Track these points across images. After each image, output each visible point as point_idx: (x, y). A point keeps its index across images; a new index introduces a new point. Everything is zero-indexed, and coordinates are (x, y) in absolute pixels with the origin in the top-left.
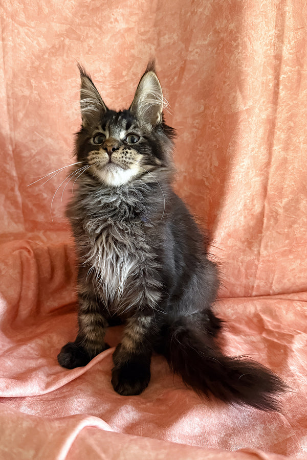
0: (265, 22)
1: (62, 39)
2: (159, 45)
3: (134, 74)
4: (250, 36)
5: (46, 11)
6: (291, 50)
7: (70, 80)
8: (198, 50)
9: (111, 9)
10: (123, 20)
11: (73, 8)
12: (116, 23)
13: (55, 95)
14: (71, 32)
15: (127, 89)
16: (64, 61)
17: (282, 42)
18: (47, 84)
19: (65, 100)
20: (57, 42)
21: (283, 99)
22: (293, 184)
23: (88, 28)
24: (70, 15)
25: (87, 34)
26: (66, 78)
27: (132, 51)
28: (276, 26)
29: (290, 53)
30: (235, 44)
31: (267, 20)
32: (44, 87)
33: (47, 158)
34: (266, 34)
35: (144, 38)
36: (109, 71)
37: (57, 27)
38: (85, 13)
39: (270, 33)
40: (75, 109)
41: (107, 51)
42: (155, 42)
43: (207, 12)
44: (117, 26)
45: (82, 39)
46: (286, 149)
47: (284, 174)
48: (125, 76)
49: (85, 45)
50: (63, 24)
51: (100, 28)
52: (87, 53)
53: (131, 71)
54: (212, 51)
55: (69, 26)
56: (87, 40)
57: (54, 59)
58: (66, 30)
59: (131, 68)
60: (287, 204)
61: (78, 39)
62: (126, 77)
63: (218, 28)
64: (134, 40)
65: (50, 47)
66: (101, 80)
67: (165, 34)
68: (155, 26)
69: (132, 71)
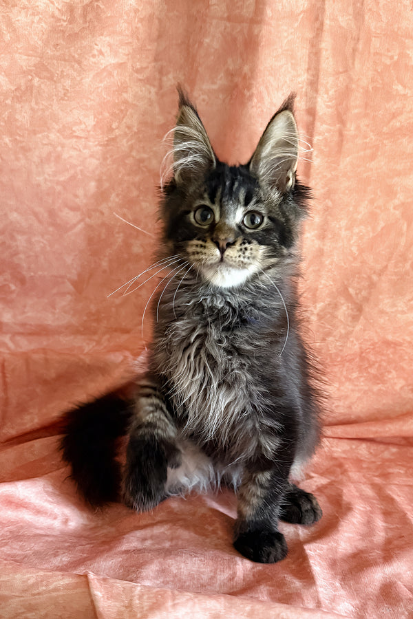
0: (292, 64)
1: (30, 77)
2: (161, 87)
3: (129, 127)
4: (268, 84)
5: (8, 37)
6: (328, 102)
7: (40, 135)
8: (205, 97)
9: (93, 36)
10: (111, 51)
11: (43, 34)
12: (101, 56)
13: (21, 156)
14: (42, 69)
15: (118, 147)
16: (32, 109)
17: (317, 91)
18: (10, 140)
19: (34, 162)
20: (23, 82)
21: (318, 169)
22: (332, 283)
23: (63, 62)
24: (40, 43)
25: (62, 71)
26: (35, 133)
27: (125, 95)
28: (309, 69)
29: (328, 107)
30: (248, 94)
31: (293, 61)
32: (6, 144)
33: (12, 238)
34: (292, 80)
35: (140, 77)
36: (94, 123)
37: (23, 61)
38: (59, 42)
39: (300, 80)
40: (49, 175)
41: (90, 96)
42: (156, 83)
43: (216, 45)
44: (102, 61)
45: (55, 79)
46: (322, 237)
47: (319, 270)
48: (116, 129)
49: (60, 86)
50: (32, 56)
51: (79, 63)
52: (62, 99)
53: (123, 122)
54: (224, 101)
55: (38, 59)
56: (62, 80)
57: (18, 106)
58: (35, 66)
59: (123, 118)
60: (322, 310)
61: (51, 78)
62: (117, 131)
63: (231, 68)
64: (127, 80)
65: (13, 88)
66: (82, 136)
67: (168, 73)
68: (156, 60)
69: (125, 123)
